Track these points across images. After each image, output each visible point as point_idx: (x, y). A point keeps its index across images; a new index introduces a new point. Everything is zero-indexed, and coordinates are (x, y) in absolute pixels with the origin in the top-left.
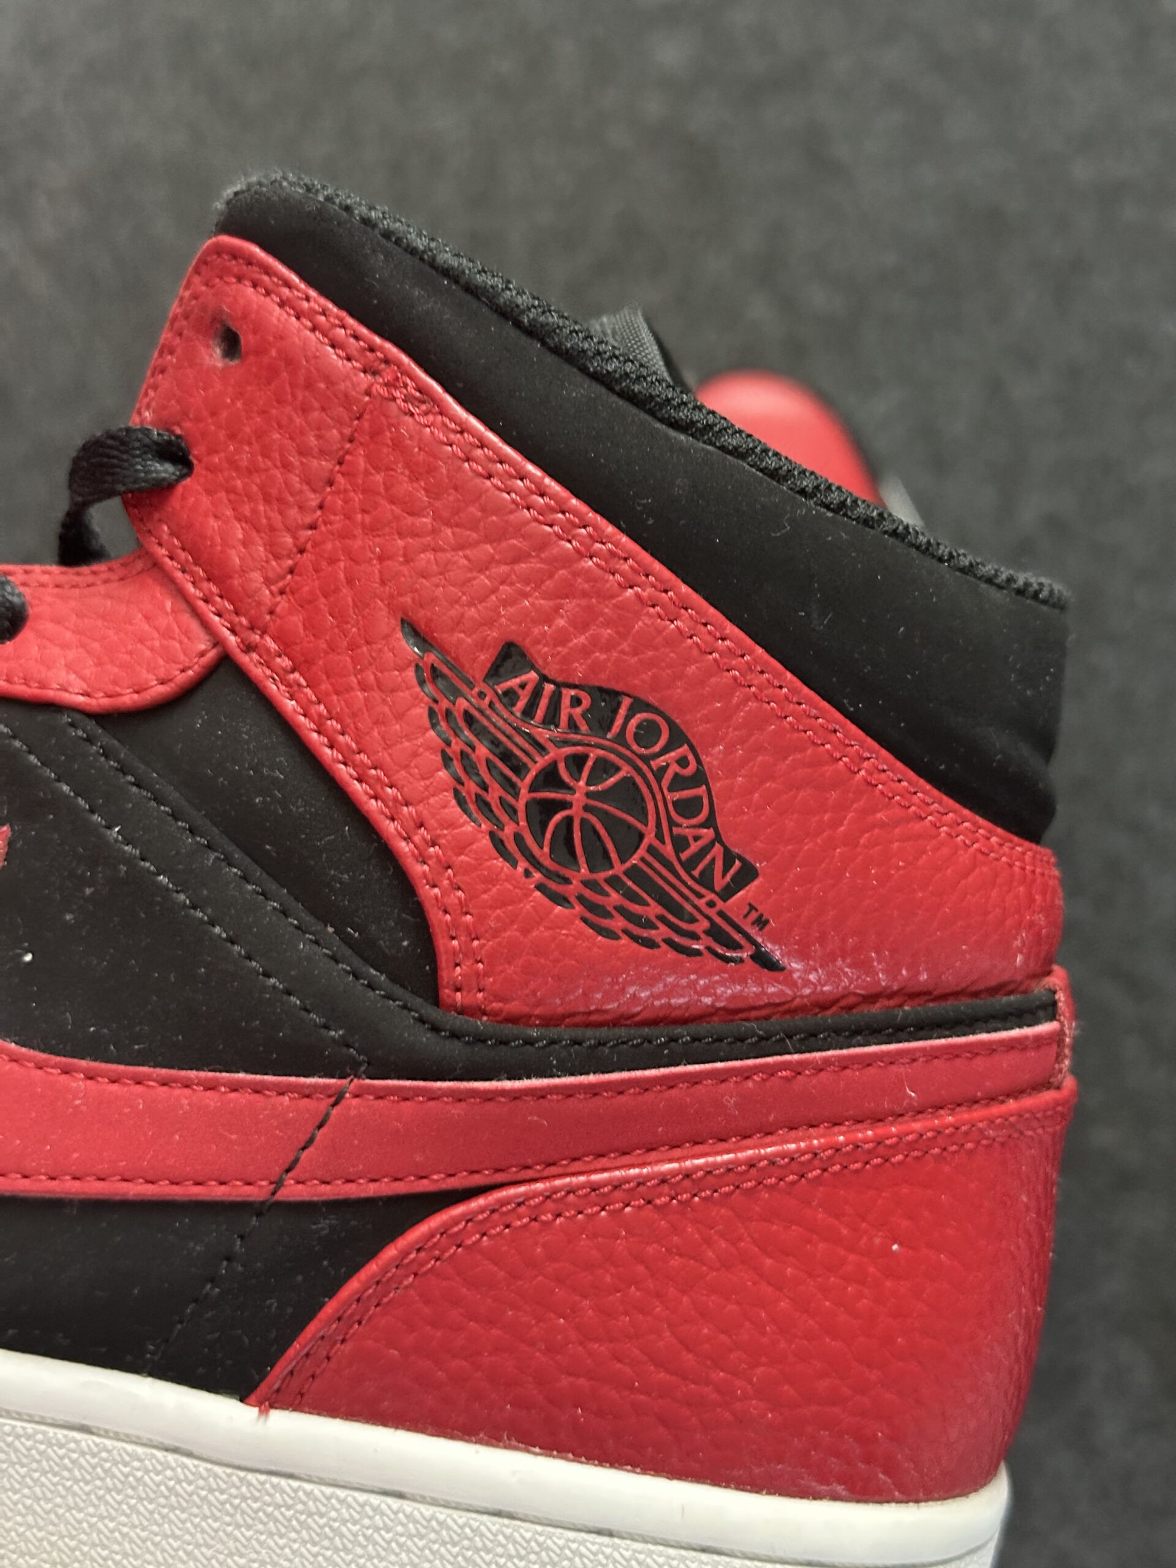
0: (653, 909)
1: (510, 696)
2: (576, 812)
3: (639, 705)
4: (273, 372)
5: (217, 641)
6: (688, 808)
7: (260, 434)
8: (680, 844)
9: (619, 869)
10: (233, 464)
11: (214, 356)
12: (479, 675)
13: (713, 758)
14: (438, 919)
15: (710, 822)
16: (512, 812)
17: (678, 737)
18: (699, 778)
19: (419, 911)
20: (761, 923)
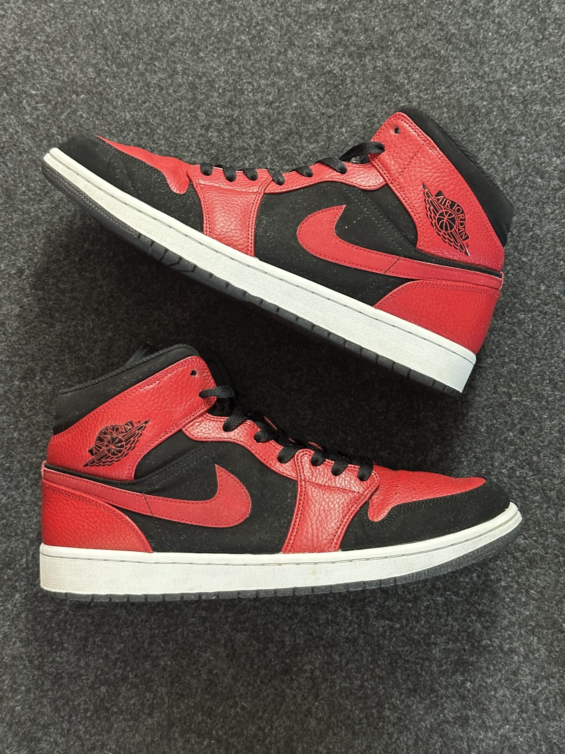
0: (452, 240)
1: (438, 200)
2: (445, 221)
3: (458, 205)
4: (406, 138)
5: (385, 181)
6: (462, 224)
7: (401, 148)
8: (459, 230)
9: (449, 232)
10: (394, 151)
11: (392, 132)
12: (434, 195)
13: (467, 217)
14: (419, 233)
15: (464, 227)
16: (435, 219)
17: (463, 212)
18: (464, 220)
19: (417, 232)
20: (468, 246)
